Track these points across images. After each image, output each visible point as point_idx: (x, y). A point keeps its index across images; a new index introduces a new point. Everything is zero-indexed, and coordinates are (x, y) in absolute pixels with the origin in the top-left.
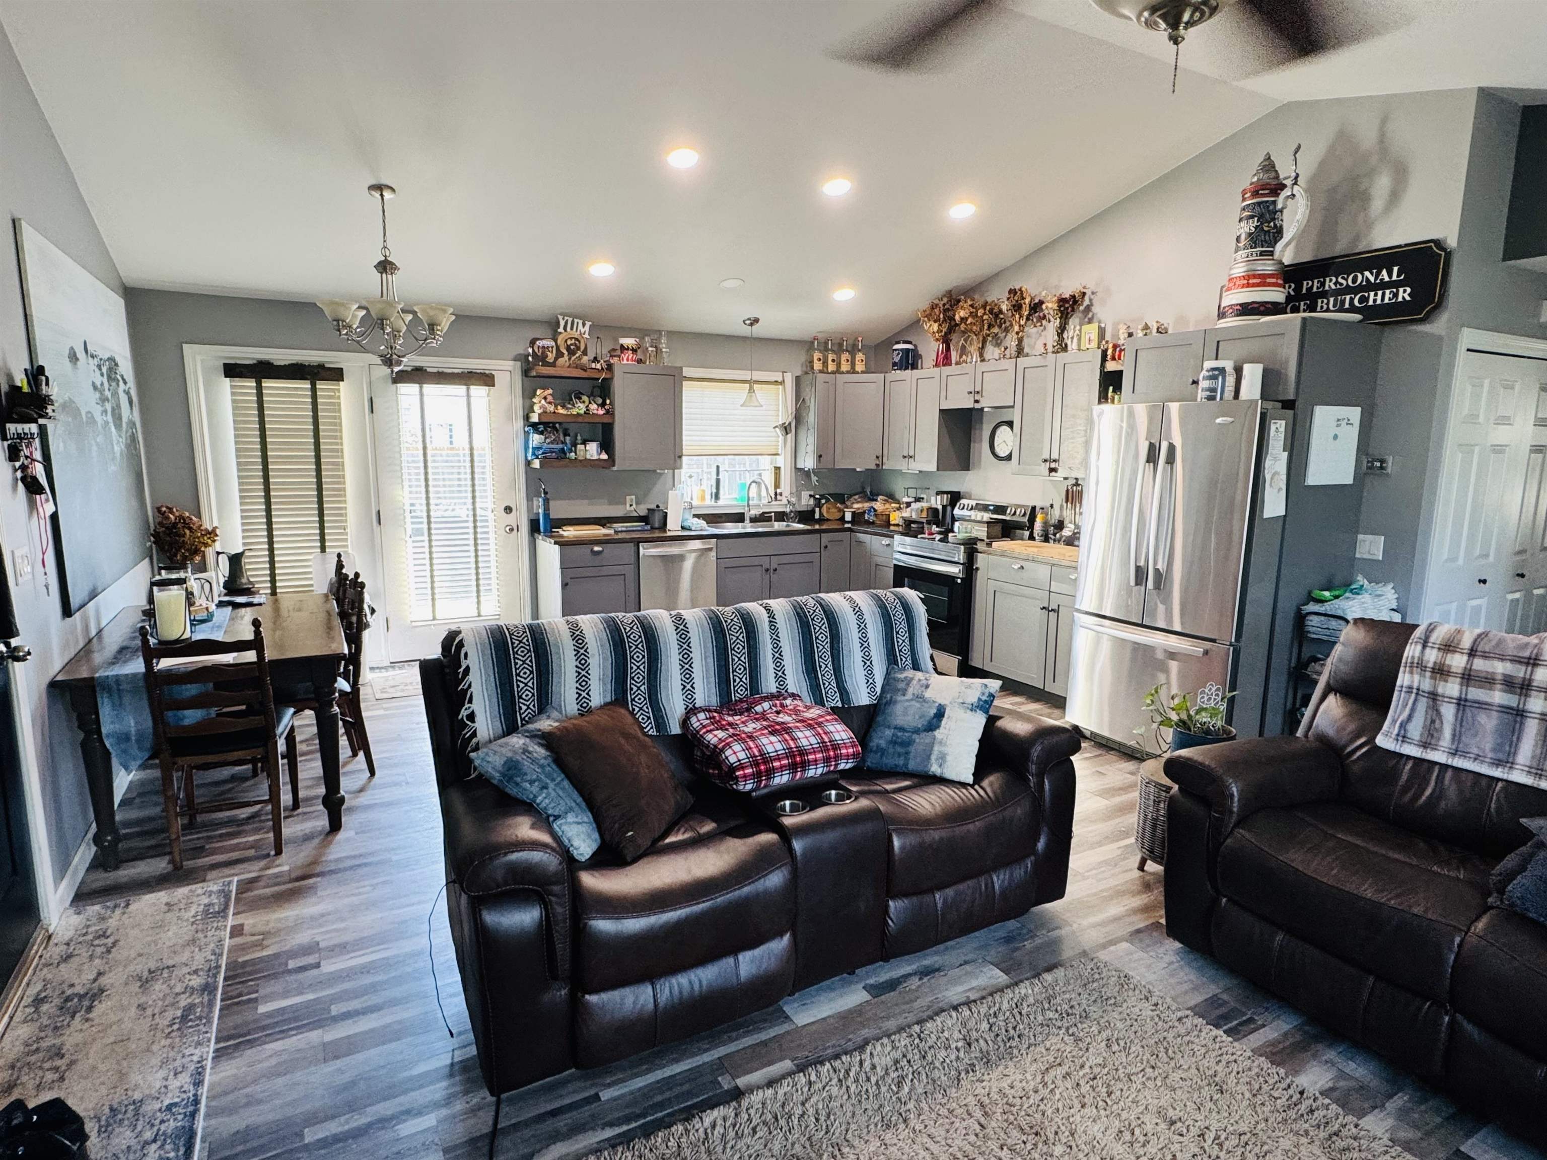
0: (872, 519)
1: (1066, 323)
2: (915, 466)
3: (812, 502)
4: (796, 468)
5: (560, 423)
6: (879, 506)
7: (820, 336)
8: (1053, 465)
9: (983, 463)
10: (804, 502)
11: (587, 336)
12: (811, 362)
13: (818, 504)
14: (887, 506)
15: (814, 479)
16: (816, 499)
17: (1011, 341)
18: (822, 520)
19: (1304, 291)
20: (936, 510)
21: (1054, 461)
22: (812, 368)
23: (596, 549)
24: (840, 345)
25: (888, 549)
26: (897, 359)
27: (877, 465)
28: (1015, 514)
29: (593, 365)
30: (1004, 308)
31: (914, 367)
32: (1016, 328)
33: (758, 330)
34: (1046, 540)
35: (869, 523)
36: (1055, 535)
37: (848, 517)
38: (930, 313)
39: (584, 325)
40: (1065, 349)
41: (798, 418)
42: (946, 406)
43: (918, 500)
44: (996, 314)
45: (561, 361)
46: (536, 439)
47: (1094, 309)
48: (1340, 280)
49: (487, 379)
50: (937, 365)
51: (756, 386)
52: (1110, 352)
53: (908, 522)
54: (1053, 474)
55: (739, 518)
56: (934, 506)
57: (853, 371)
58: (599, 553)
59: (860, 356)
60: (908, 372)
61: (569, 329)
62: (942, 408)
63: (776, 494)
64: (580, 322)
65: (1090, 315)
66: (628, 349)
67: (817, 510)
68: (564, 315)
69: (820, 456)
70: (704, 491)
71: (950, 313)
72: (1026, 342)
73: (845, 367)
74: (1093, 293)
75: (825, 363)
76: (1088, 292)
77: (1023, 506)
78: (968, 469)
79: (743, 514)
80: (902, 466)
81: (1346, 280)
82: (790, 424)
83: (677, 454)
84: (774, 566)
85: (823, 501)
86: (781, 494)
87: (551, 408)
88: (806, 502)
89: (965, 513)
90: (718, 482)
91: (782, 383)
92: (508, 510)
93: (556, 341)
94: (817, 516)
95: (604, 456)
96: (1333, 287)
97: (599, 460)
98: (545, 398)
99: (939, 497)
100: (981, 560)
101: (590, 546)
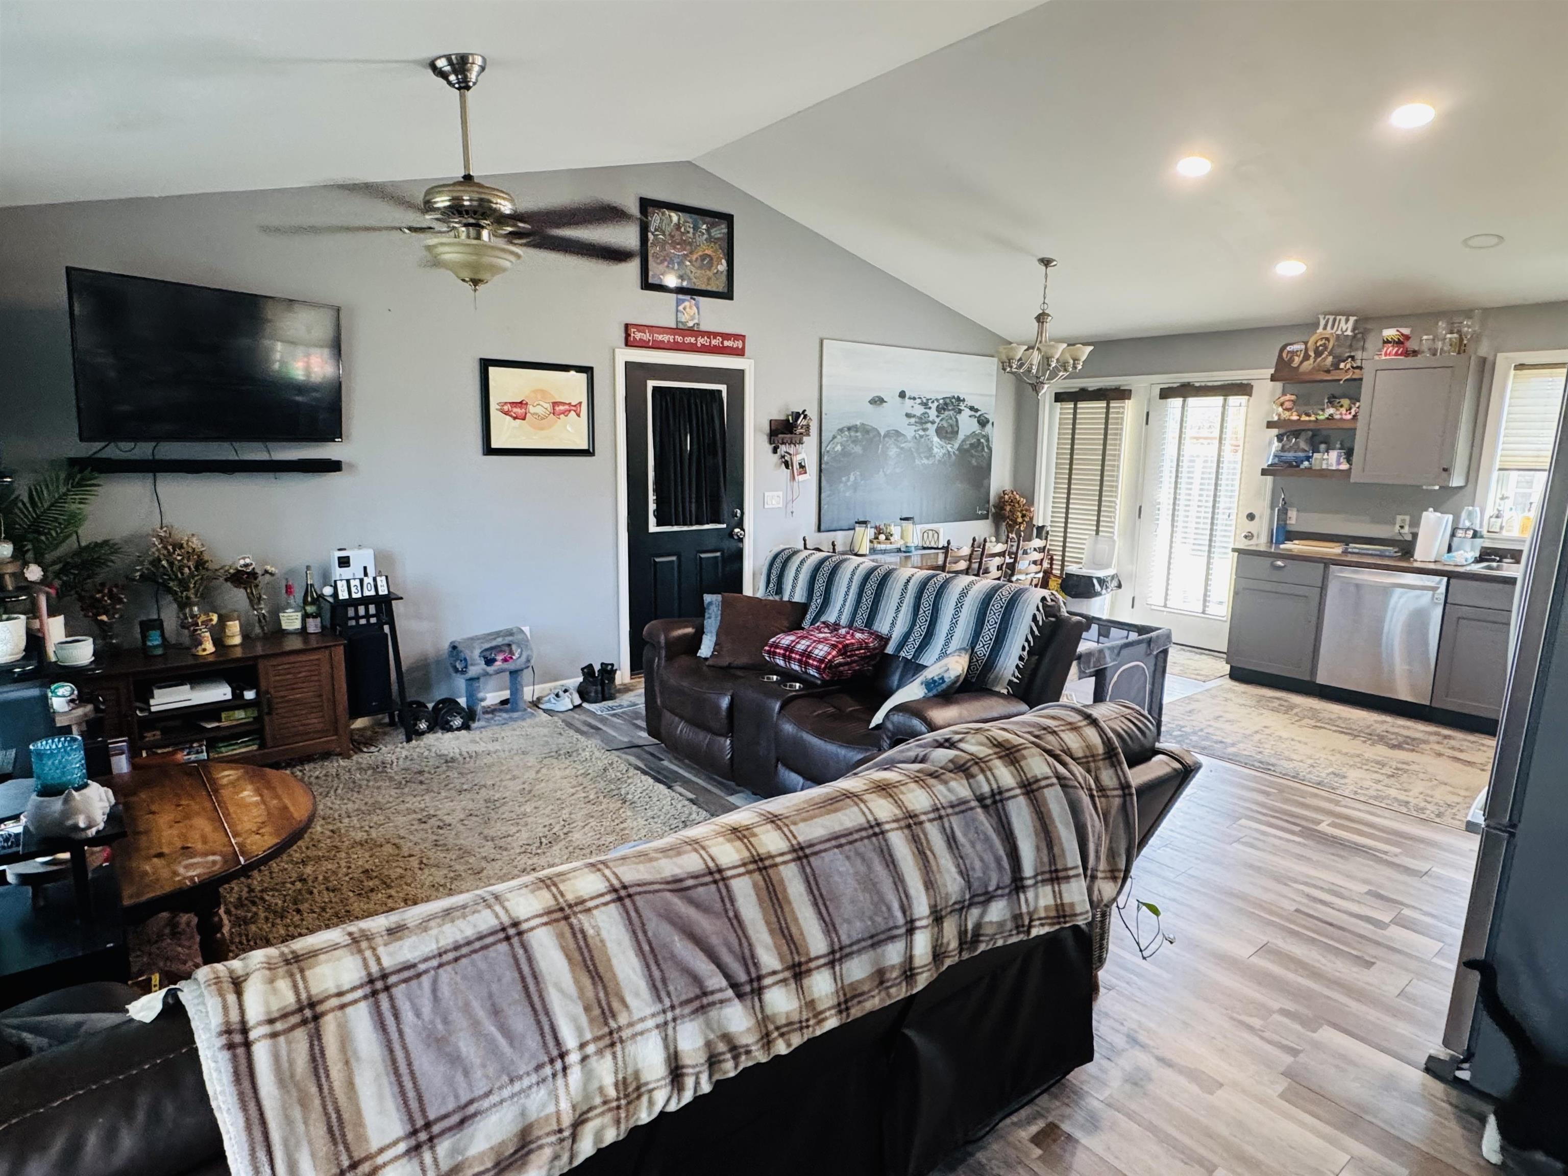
11: (1349, 331)
23: (1279, 563)
39: (1347, 321)
45: (1306, 365)
49: (1244, 389)
58: (1280, 568)
61: (1329, 327)
64: (1343, 318)
66: (1390, 342)
68: (1325, 314)
70: (1529, 519)
83: (1443, 465)
92: (1251, 517)
93: (1307, 344)
95: (1344, 467)
97: (1338, 470)
101: (1272, 559)
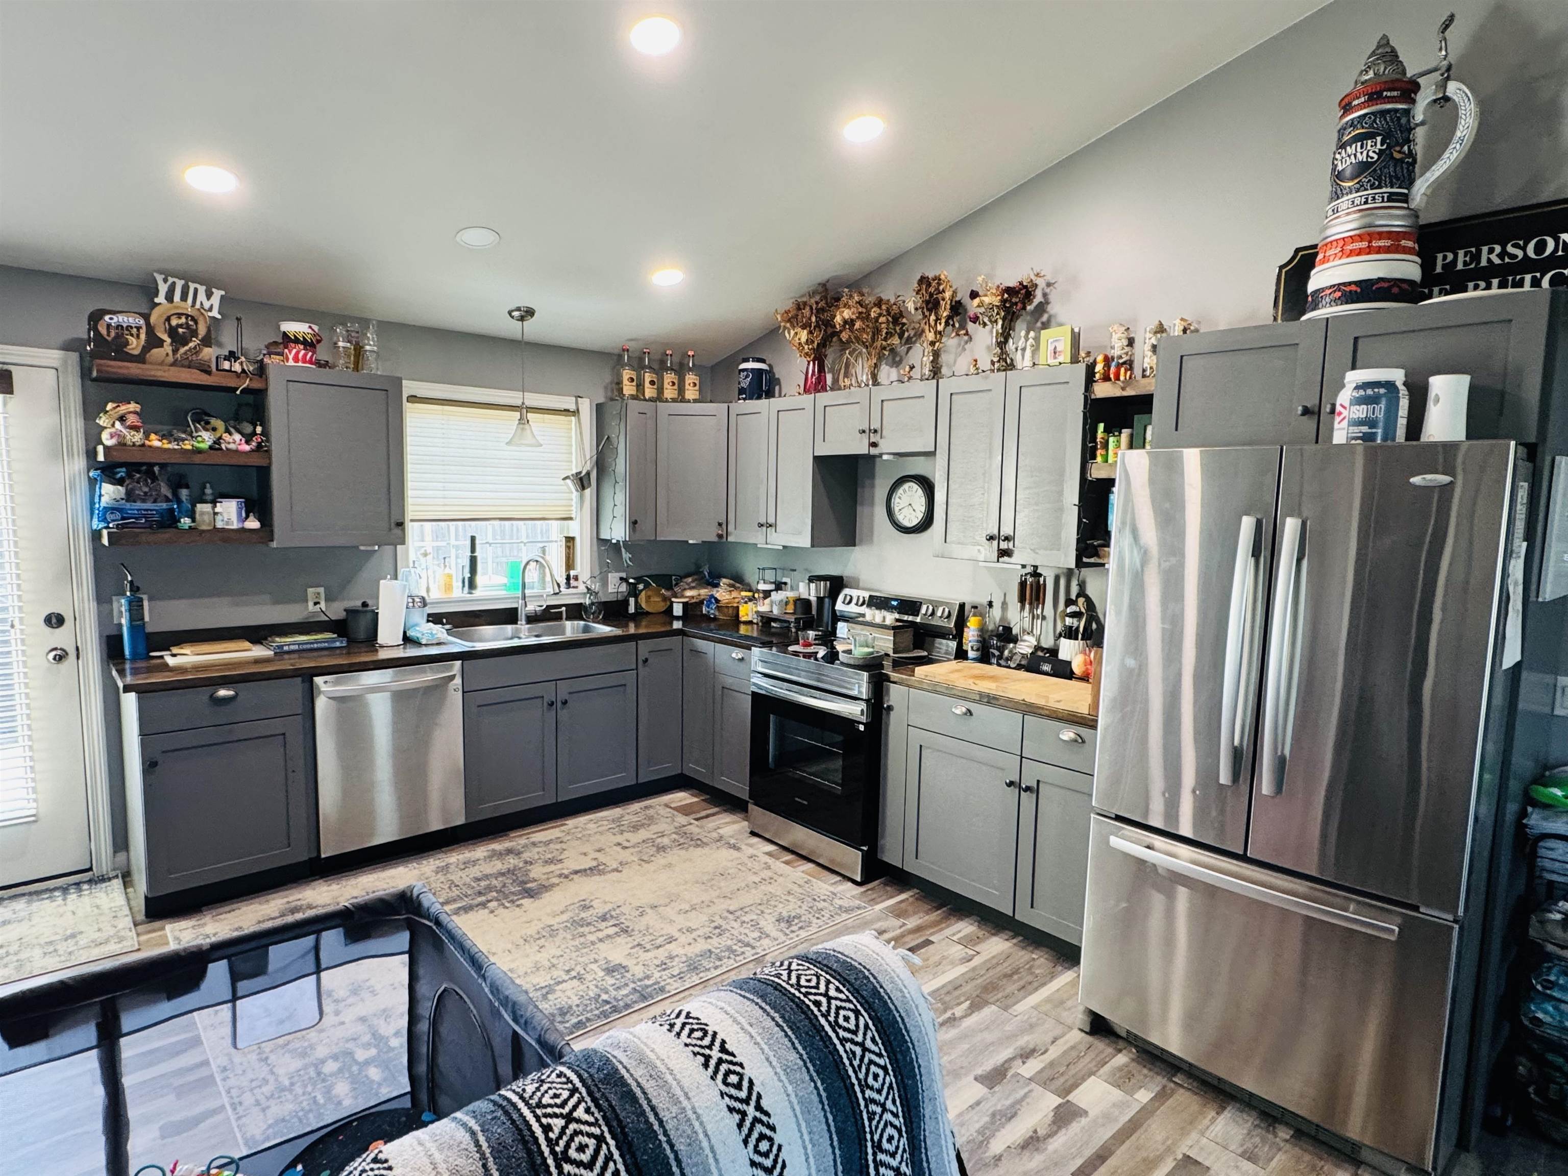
0: (713, 612)
1: (1011, 328)
2: (777, 540)
3: (624, 588)
4: (599, 539)
5: (163, 466)
6: (723, 594)
7: (631, 345)
8: (1004, 545)
9: (875, 539)
10: (611, 589)
11: (215, 313)
12: (619, 383)
13: (634, 592)
14: (734, 594)
15: (626, 555)
16: (629, 584)
17: (920, 356)
18: (641, 614)
19: (1439, 269)
20: (807, 603)
21: (1007, 539)
22: (621, 390)
23: (223, 693)
24: (662, 362)
25: (741, 664)
26: (745, 384)
27: (720, 536)
28: (933, 614)
29: (226, 365)
30: (911, 306)
31: (770, 394)
32: (931, 336)
33: (532, 329)
34: (985, 658)
35: (707, 618)
36: (1001, 650)
37: (678, 610)
38: (794, 318)
39: (209, 295)
40: (1011, 366)
41: (602, 464)
42: (825, 450)
43: (779, 586)
44: (897, 318)
45: (156, 353)
46: (109, 492)
47: (1053, 309)
48: (1510, 249)
50: (807, 391)
51: (530, 416)
52: (1099, 368)
53: (766, 620)
54: (1006, 559)
55: (508, 616)
56: (805, 595)
57: (681, 398)
58: (229, 699)
59: (690, 378)
60: (764, 402)
61: (177, 297)
62: (819, 453)
63: (568, 578)
64: (202, 290)
65: (1045, 318)
66: (296, 341)
67: (632, 601)
68: (167, 275)
69: (635, 522)
70: (450, 576)
71: (826, 316)
72: (944, 358)
73: (670, 392)
74: (1049, 285)
75: (640, 386)
76: (1041, 283)
77: (947, 604)
78: (854, 544)
79: (515, 610)
80: (758, 538)
81: (1524, 249)
82: (588, 474)
83: (395, 518)
84: (563, 694)
85: (641, 586)
86: (576, 578)
87: (137, 438)
88: (614, 587)
89: (853, 609)
90: (473, 561)
91: (576, 413)
92: (56, 620)
93: (146, 317)
94: (632, 609)
95: (253, 524)
96: (1497, 261)
97: (243, 530)
98: (122, 419)
99: (813, 586)
100: (895, 695)
101: (209, 690)
